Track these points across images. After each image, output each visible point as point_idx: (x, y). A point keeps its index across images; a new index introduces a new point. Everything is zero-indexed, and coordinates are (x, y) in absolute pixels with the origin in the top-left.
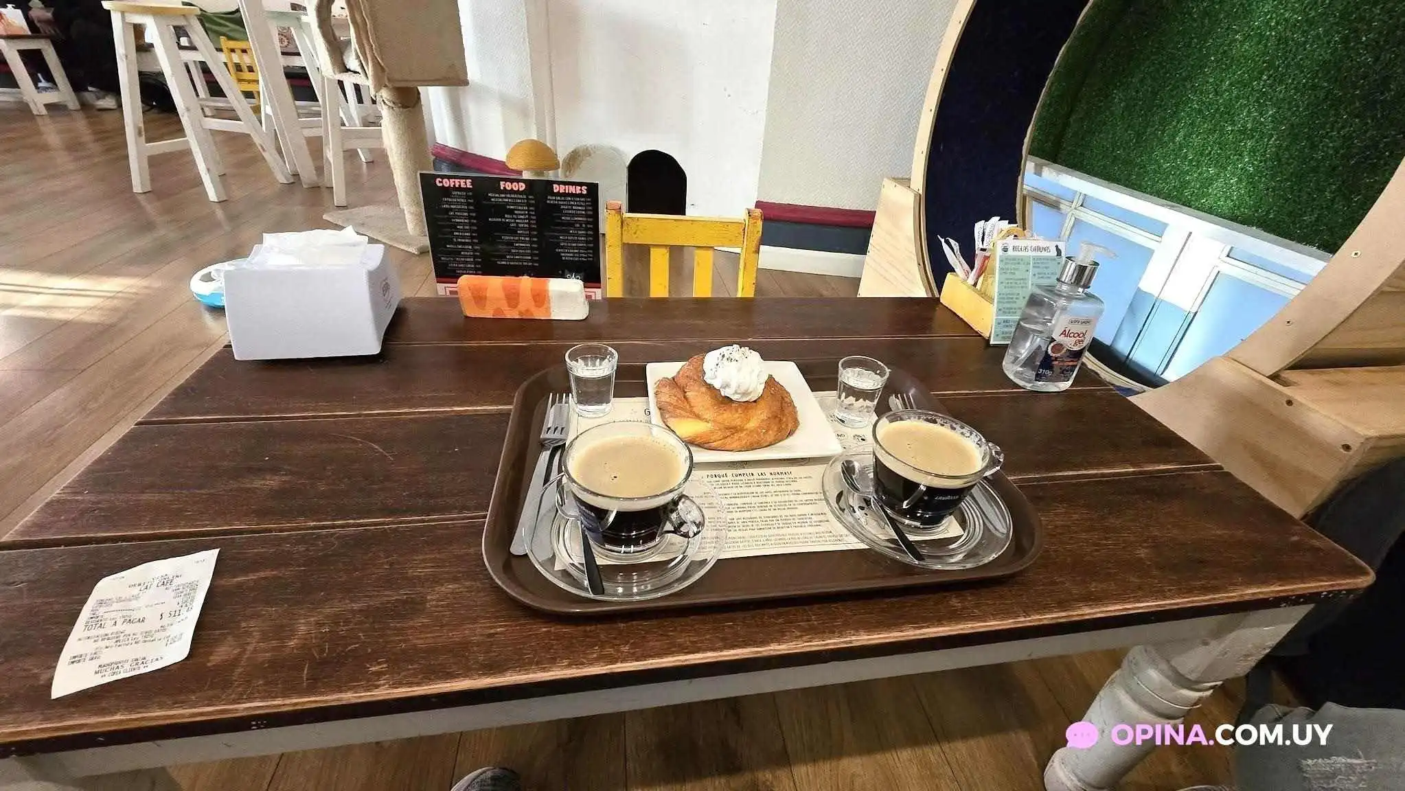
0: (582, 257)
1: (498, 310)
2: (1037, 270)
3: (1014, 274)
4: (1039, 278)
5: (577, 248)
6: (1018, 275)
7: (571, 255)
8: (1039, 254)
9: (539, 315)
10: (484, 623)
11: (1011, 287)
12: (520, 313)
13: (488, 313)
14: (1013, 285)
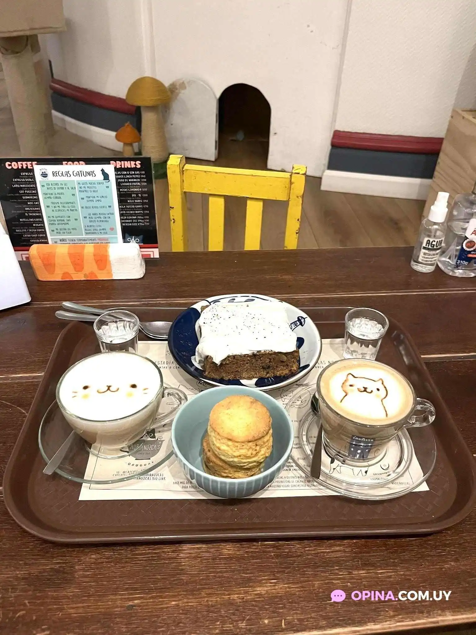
0: (140, 222)
1: (66, 274)
2: (84, 195)
3: (60, 198)
4: (88, 201)
5: (136, 214)
6: (64, 199)
7: (130, 221)
8: (83, 178)
9: (102, 276)
10: (122, 595)
11: (59, 210)
12: (85, 275)
13: (57, 277)
14: (61, 208)
